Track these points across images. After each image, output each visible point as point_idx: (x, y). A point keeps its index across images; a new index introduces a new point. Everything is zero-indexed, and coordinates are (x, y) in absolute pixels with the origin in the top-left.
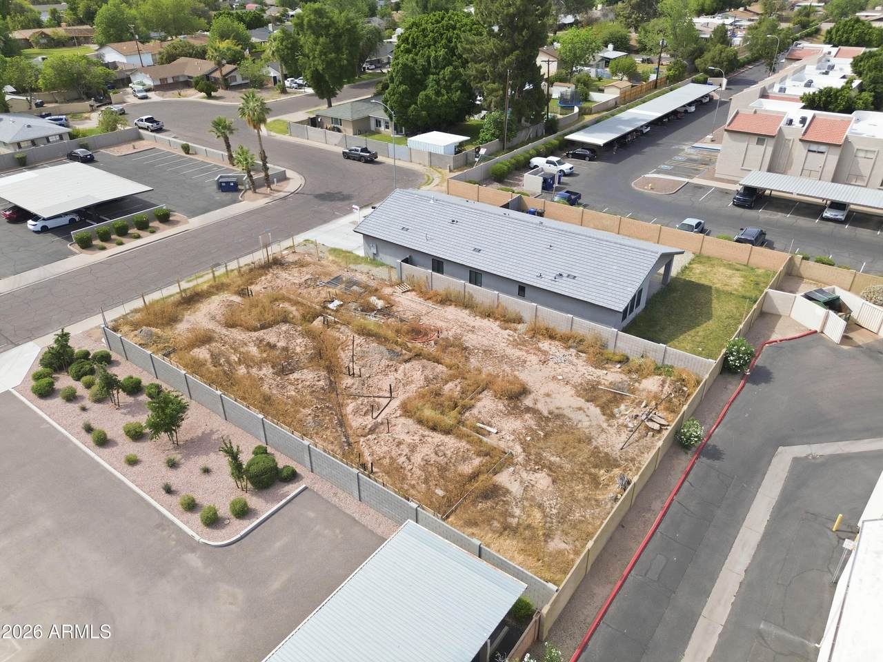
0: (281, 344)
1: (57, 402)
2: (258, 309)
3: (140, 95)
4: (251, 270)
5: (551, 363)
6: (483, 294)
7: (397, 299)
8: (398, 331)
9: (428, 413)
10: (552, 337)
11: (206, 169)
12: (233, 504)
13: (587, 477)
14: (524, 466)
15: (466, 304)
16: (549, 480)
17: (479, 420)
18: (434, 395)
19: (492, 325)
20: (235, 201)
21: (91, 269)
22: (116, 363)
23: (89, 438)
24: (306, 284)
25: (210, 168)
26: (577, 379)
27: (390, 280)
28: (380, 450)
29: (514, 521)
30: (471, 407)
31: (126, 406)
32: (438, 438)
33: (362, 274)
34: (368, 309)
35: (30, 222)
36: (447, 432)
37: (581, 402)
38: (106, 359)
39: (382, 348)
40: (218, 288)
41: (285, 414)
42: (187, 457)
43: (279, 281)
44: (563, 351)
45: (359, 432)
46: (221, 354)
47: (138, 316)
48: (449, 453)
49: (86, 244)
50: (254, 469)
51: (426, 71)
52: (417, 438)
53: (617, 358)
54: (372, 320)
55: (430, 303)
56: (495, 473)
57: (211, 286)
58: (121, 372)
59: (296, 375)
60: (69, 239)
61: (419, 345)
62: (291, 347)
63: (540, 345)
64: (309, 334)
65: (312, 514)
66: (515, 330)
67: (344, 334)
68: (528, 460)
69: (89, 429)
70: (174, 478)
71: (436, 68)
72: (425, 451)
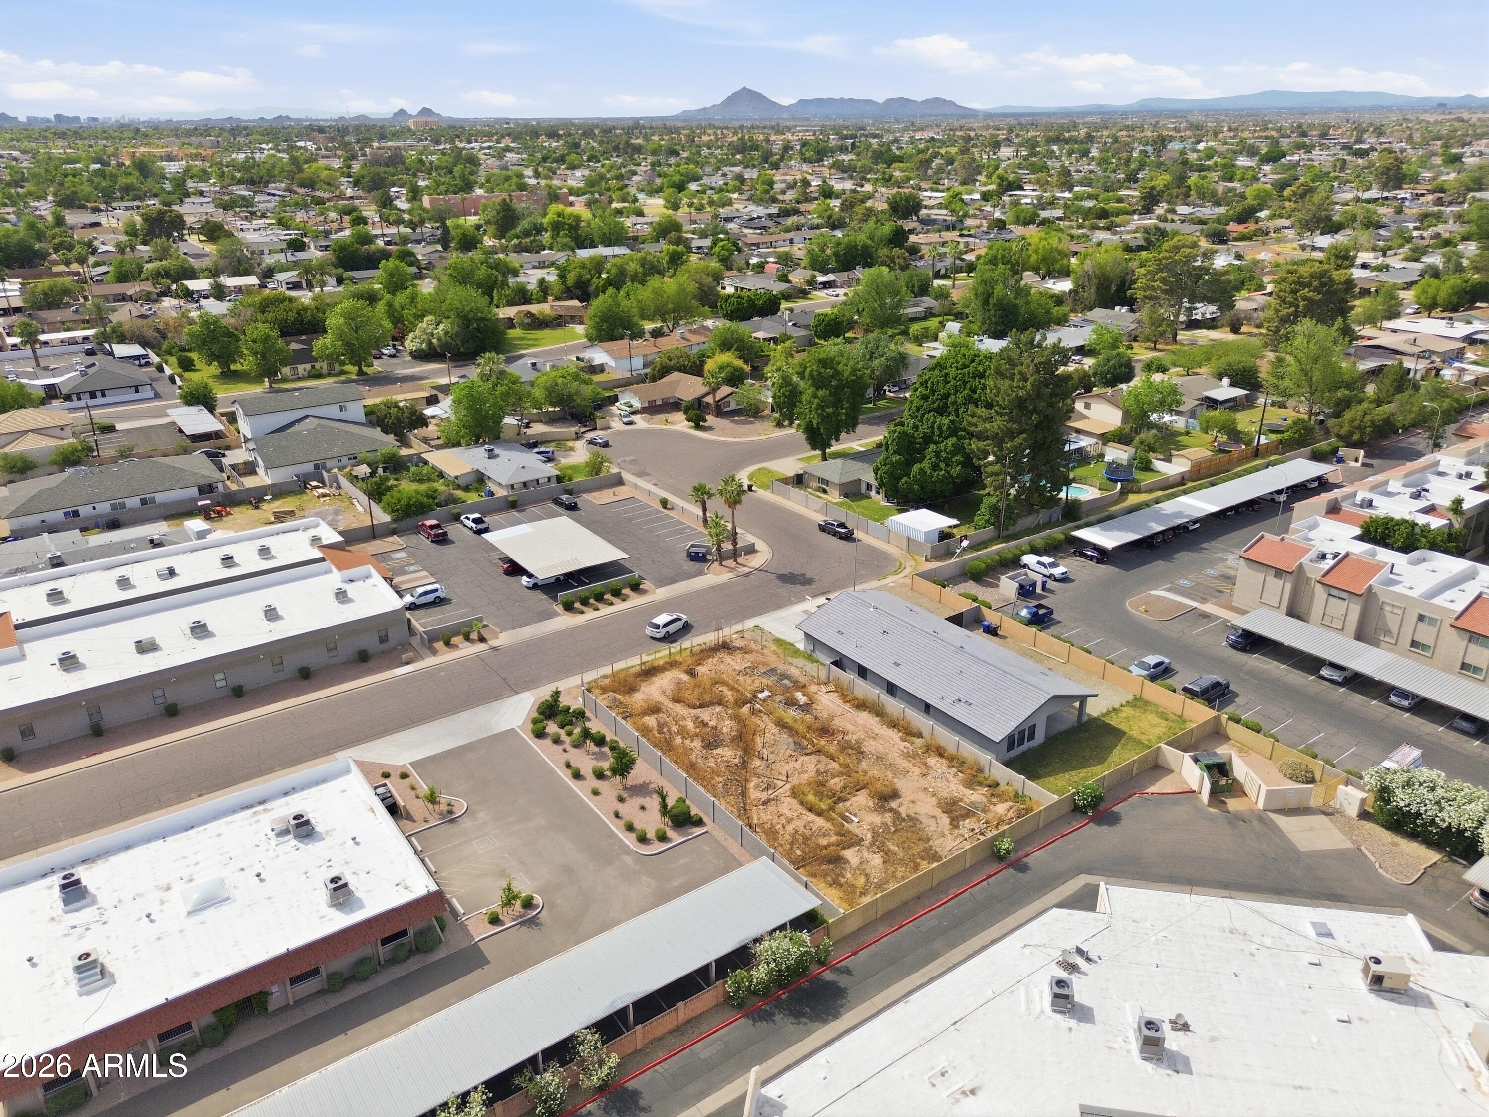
0: (712, 723)
1: (548, 742)
2: (701, 690)
3: (626, 420)
4: (702, 651)
5: (929, 777)
6: (894, 706)
7: (819, 698)
8: (809, 728)
9: (811, 798)
10: (941, 755)
11: (680, 530)
12: (658, 831)
13: (912, 864)
14: (868, 849)
15: (878, 712)
16: (882, 860)
17: (848, 810)
18: (819, 786)
19: (894, 736)
20: (700, 573)
21: (572, 632)
22: (589, 720)
23: (569, 772)
24: (745, 672)
25: (684, 529)
26: (944, 794)
27: (819, 678)
28: (765, 817)
29: (842, 880)
30: (845, 800)
31: (594, 754)
32: (811, 817)
33: (796, 669)
34: (791, 703)
35: (525, 578)
36: (820, 814)
37: (938, 812)
38: (580, 715)
39: (790, 740)
40: (672, 664)
41: (704, 778)
42: (631, 796)
43: (722, 666)
44: (945, 769)
45: (755, 803)
46: (665, 724)
47: (607, 681)
48: (814, 828)
49: (569, 607)
50: (674, 811)
51: (928, 440)
52: (795, 814)
53: (988, 782)
54: (792, 714)
55: (847, 707)
56: (844, 849)
57: (667, 663)
58: (594, 726)
59: (719, 751)
60: (555, 598)
61: (823, 742)
62: (719, 727)
63: (929, 760)
64: (736, 718)
65: (707, 849)
66: (912, 743)
67: (766, 723)
68: (872, 844)
69: (568, 766)
70: (622, 808)
71: (939, 436)
72: (798, 824)
